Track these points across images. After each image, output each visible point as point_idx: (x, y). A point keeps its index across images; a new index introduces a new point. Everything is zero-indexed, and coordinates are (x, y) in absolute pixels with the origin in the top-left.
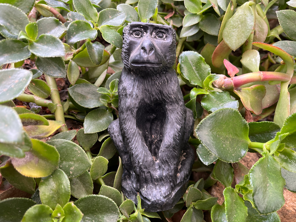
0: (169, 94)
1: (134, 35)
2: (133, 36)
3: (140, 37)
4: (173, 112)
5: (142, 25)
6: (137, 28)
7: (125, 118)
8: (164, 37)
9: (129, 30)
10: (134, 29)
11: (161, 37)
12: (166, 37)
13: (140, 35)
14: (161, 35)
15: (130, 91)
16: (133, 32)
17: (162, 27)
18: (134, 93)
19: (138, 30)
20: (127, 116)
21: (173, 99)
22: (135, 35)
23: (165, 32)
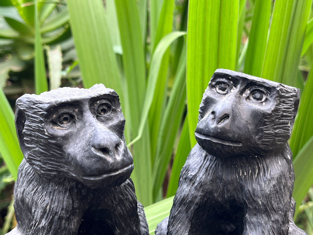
0: (254, 194)
1: (217, 88)
2: (216, 89)
3: (225, 94)
4: (256, 229)
5: (230, 76)
6: (224, 79)
7: (175, 216)
8: (263, 100)
9: (212, 81)
10: (218, 80)
11: (258, 99)
12: (266, 100)
13: (226, 91)
14: (258, 95)
15: (193, 174)
16: (216, 84)
17: (261, 84)
18: (198, 179)
19: (224, 83)
20: (179, 213)
21: (259, 206)
22: (219, 89)
23: (265, 92)
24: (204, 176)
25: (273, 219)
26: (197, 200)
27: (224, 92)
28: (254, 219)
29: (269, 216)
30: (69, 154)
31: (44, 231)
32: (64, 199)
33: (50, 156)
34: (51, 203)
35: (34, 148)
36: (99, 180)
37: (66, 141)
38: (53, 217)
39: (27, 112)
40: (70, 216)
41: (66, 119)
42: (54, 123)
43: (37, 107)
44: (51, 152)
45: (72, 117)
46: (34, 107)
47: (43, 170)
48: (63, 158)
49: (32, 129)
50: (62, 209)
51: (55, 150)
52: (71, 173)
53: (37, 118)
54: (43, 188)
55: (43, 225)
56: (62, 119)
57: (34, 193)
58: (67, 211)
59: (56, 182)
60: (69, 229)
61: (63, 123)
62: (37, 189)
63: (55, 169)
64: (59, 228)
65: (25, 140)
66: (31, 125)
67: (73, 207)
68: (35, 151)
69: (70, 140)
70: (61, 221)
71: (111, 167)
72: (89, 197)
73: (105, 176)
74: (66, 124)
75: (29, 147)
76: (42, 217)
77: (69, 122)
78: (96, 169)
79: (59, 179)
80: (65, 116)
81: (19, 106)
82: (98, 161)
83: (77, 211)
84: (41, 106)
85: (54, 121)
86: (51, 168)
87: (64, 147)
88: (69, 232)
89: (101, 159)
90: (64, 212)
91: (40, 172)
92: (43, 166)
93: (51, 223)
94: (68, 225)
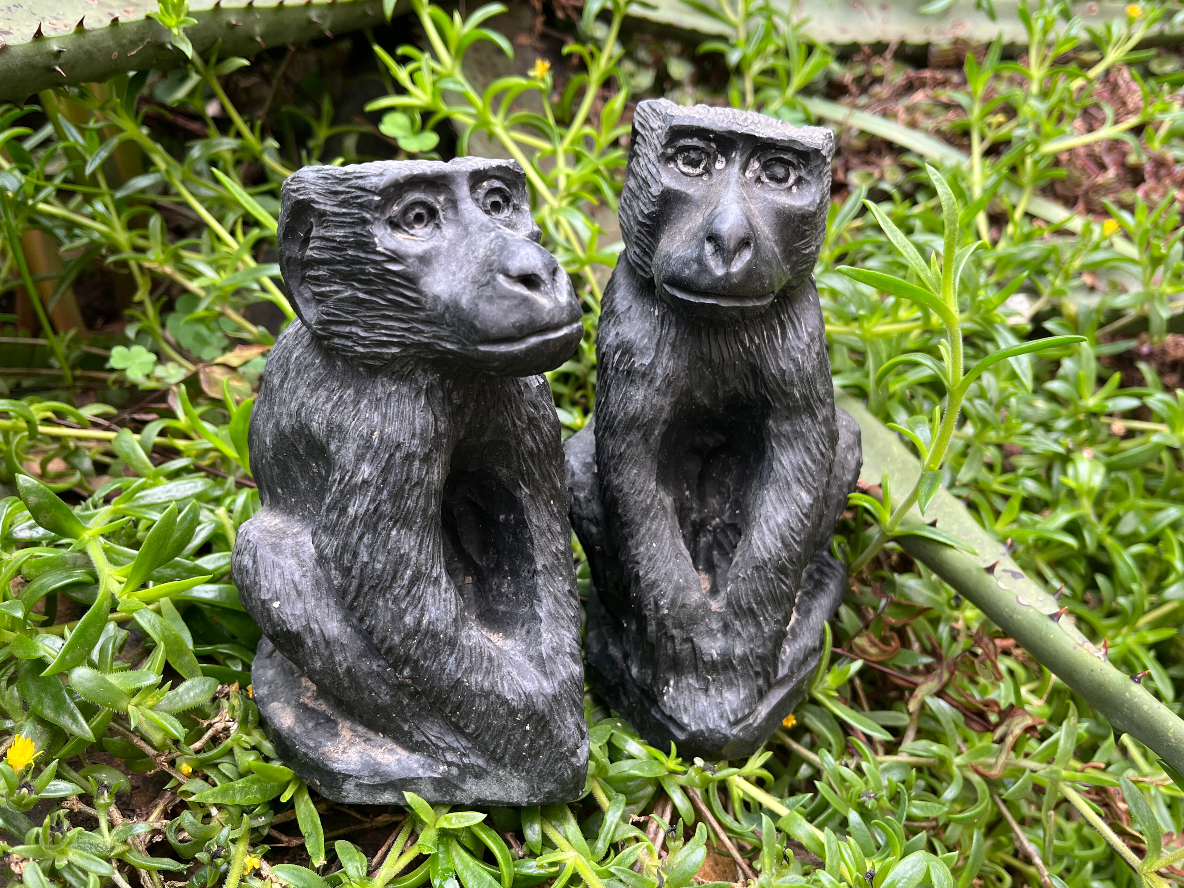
0: (784, 381)
1: (680, 163)
2: (677, 166)
3: (700, 175)
4: (792, 446)
5: (712, 132)
6: (695, 139)
8: (791, 180)
9: (665, 146)
10: (683, 142)
11: (780, 181)
12: (799, 181)
13: (702, 166)
14: (780, 172)
15: (647, 361)
16: (675, 154)
17: (786, 144)
18: (659, 371)
19: (695, 148)
20: (628, 447)
21: (796, 401)
22: (684, 164)
23: (795, 161)
24: (671, 363)
25: (820, 418)
26: (664, 416)
27: (699, 170)
28: (786, 427)
29: (813, 415)
30: (436, 298)
31: (368, 491)
32: (414, 412)
33: (386, 307)
34: (383, 423)
35: (337, 292)
36: (521, 351)
37: (427, 267)
38: (391, 455)
39: (319, 203)
40: (431, 451)
41: (419, 218)
42: (395, 225)
43: (349, 187)
44: (390, 296)
45: (433, 213)
46: (340, 188)
47: (364, 346)
48: (420, 309)
49: (335, 244)
50: (414, 436)
51: (401, 290)
52: (443, 344)
53: (349, 214)
54: (357, 392)
55: (366, 476)
56: (411, 215)
57: (333, 407)
58: (424, 440)
59: (393, 374)
60: (429, 483)
61: (413, 228)
62: (341, 397)
63: (396, 340)
64: (406, 480)
65: (310, 277)
66: (333, 234)
67: (436, 431)
68: (341, 300)
69: (435, 266)
70: (411, 465)
71: (547, 319)
72: (467, 410)
73: (533, 340)
74: (419, 230)
75: (322, 294)
76: (360, 458)
77: (426, 226)
78: (513, 325)
79: (403, 367)
80: (417, 210)
81: (293, 194)
82: (517, 306)
83: (444, 441)
84: (360, 182)
85: (396, 220)
86: (385, 339)
87: (422, 281)
88: (427, 488)
89: (525, 300)
90: (416, 442)
91: (355, 351)
92: (362, 334)
93: (386, 470)
94: (427, 473)
